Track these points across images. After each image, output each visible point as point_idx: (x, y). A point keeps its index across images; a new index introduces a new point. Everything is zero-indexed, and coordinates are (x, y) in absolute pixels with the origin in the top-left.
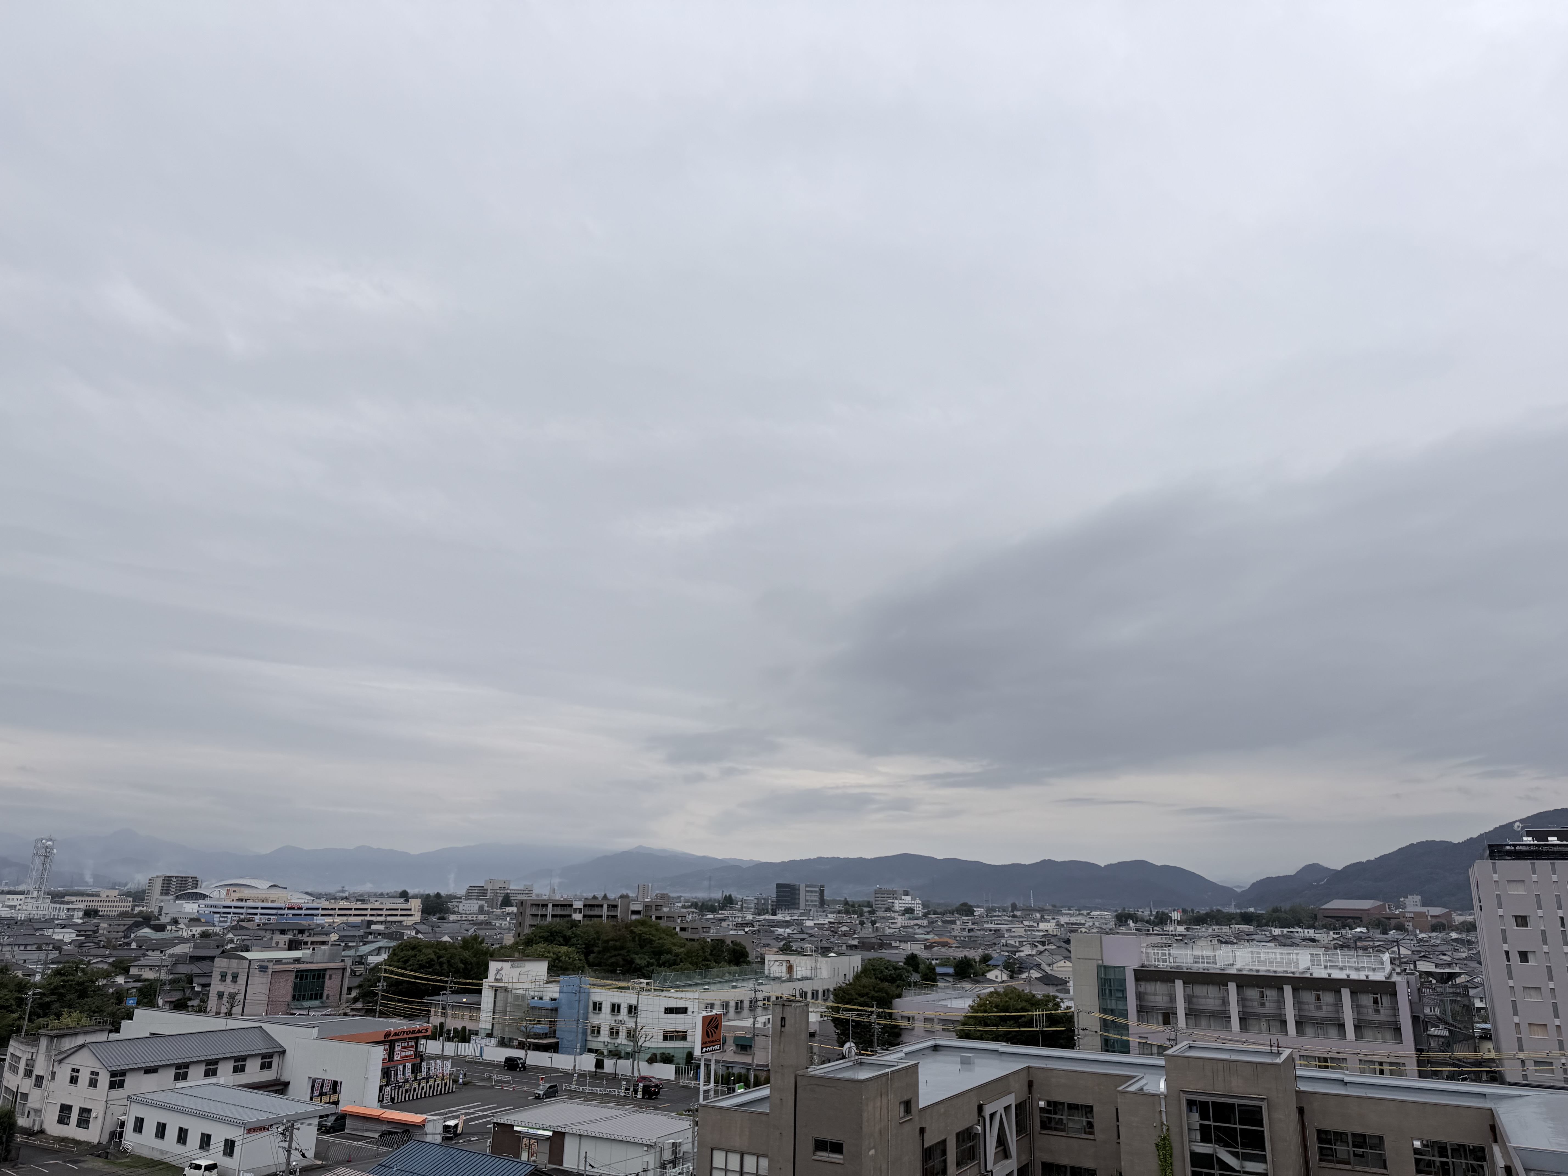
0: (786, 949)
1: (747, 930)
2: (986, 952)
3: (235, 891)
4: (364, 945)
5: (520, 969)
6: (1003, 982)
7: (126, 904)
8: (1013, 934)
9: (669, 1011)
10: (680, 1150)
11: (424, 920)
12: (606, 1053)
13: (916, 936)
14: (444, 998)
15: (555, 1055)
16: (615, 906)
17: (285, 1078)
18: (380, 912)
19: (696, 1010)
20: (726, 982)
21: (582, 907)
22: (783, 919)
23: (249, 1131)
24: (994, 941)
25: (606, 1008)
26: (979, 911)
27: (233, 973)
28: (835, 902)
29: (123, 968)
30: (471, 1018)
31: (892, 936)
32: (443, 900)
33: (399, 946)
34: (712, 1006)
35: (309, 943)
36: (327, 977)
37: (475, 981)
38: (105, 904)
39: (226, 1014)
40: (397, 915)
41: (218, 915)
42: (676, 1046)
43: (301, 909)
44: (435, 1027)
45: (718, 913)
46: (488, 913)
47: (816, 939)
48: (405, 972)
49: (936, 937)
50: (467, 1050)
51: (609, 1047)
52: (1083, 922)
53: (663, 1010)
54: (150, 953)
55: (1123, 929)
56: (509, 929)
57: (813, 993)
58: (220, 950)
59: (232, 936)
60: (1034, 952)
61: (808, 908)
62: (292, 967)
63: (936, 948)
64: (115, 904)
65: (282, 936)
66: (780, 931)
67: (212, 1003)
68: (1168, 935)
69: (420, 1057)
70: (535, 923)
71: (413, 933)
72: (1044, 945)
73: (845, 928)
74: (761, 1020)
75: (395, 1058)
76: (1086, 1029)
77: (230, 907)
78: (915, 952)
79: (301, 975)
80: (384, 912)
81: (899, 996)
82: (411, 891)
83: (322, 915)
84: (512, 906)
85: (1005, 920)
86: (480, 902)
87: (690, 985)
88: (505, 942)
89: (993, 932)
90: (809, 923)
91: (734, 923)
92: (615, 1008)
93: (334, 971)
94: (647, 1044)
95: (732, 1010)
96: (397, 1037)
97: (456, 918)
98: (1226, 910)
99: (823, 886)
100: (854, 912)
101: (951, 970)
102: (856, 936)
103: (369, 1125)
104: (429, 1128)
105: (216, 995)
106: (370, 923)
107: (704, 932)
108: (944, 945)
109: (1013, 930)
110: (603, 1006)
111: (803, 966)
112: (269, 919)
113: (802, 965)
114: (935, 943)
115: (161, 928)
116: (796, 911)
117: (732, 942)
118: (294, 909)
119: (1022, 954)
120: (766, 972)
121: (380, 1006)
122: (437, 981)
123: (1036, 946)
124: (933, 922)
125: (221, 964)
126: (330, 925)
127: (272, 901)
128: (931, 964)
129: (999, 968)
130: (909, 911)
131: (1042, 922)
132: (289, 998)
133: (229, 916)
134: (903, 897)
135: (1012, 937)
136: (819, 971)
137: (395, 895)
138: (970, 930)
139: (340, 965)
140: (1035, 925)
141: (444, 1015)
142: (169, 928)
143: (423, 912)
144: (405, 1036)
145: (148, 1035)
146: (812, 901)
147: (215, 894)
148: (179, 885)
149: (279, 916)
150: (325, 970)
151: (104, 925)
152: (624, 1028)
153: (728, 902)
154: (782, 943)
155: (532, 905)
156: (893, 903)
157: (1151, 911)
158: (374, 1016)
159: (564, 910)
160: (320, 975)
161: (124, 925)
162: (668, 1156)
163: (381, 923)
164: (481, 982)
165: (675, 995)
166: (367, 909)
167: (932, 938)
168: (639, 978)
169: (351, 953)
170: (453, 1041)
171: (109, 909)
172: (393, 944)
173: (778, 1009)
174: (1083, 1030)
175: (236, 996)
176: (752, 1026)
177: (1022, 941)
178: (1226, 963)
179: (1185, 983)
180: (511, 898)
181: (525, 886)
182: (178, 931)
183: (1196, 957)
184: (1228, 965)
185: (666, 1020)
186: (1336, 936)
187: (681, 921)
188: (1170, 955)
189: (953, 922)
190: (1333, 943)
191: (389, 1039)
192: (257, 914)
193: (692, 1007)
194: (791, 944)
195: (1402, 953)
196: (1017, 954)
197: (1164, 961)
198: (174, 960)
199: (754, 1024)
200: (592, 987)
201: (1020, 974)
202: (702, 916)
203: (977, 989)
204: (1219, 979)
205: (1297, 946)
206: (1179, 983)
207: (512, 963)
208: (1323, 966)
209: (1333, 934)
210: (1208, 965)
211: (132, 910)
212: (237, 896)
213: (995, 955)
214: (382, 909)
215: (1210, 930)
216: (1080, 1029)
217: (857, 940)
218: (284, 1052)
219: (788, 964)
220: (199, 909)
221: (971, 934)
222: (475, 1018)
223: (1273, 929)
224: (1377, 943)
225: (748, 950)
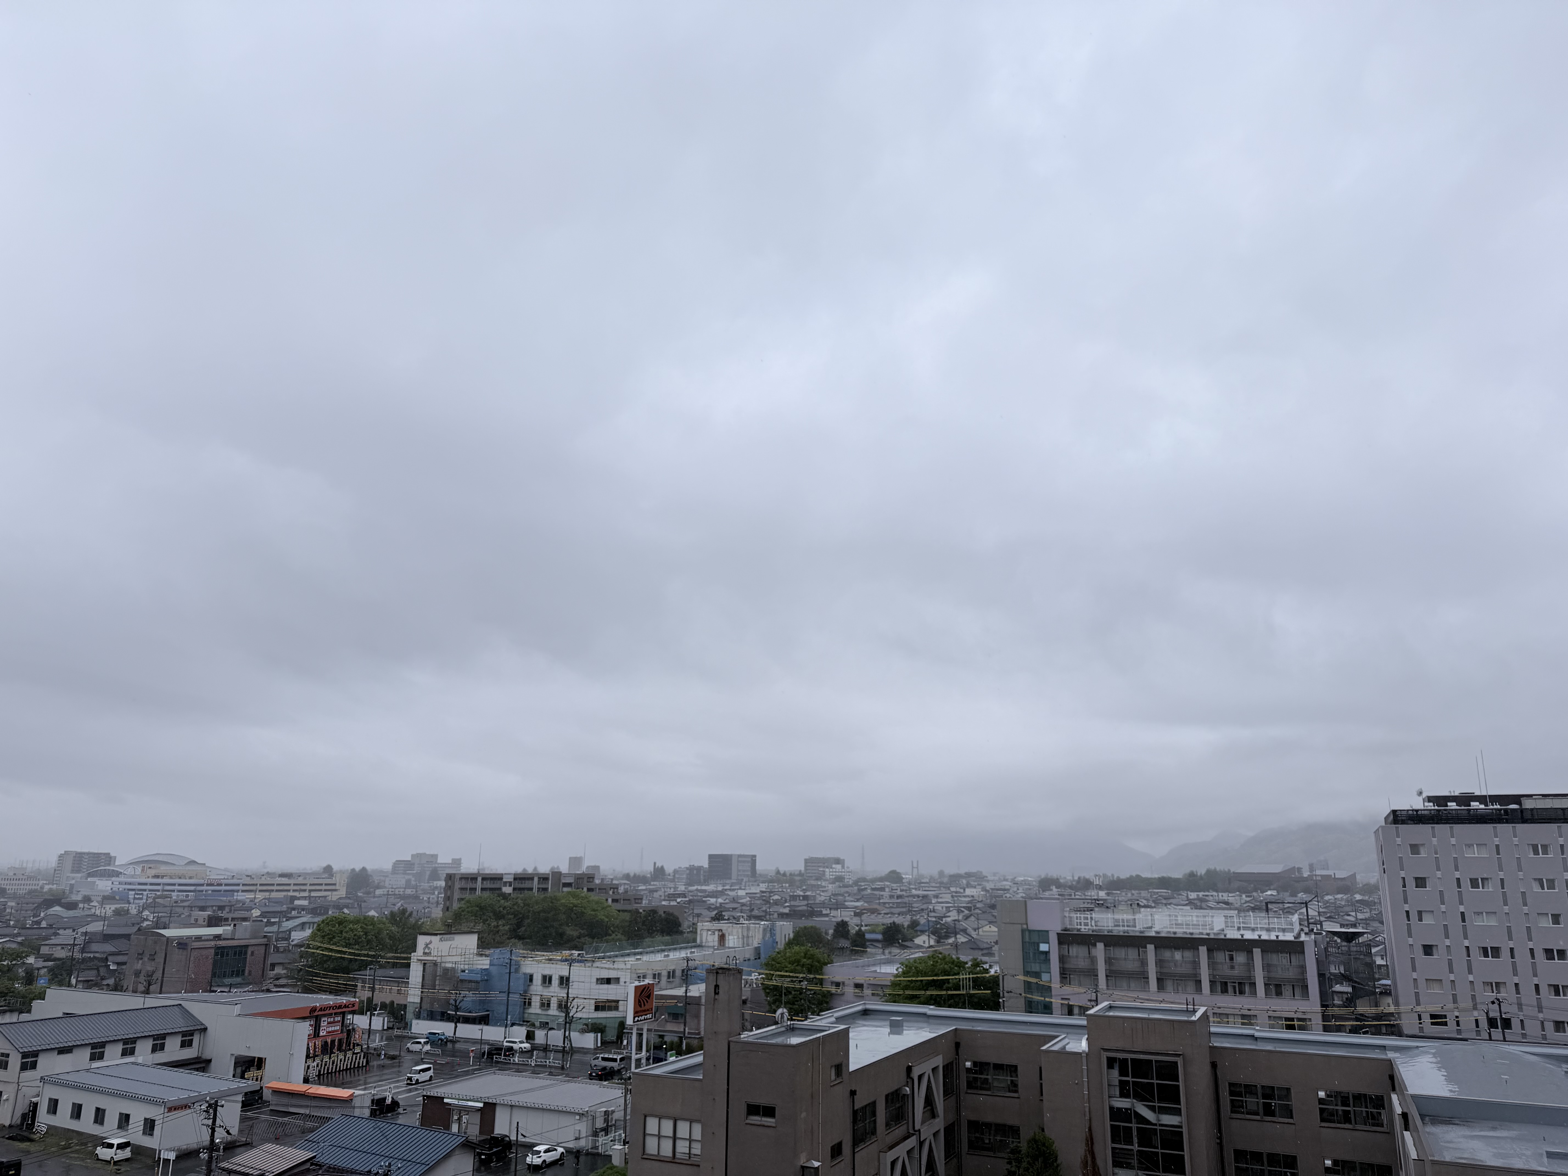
0: (718, 918)
1: (679, 900)
2: (914, 918)
3: (150, 868)
4: (287, 920)
5: (449, 943)
6: (931, 947)
7: (34, 882)
8: (940, 900)
9: (601, 981)
10: (612, 1118)
11: (349, 896)
12: (537, 1024)
13: (846, 903)
14: (372, 972)
15: (485, 1028)
16: (546, 880)
17: (206, 1056)
18: (303, 888)
19: (628, 980)
20: (658, 951)
21: (512, 880)
22: (715, 889)
23: (170, 1110)
24: (922, 907)
25: (538, 980)
26: (906, 878)
27: (150, 951)
28: (767, 872)
29: (33, 947)
30: (399, 992)
31: (823, 904)
32: (369, 875)
33: (323, 922)
34: (644, 976)
36: (249, 953)
37: (402, 955)
38: (12, 882)
39: (143, 992)
40: (321, 890)
41: (134, 892)
42: (608, 1016)
43: (221, 885)
44: (362, 1002)
45: (650, 885)
46: (416, 887)
47: (748, 908)
48: (330, 947)
49: (866, 905)
51: (540, 1018)
52: (1008, 887)
53: (595, 980)
54: (61, 932)
55: (1047, 894)
56: (438, 903)
57: (744, 961)
58: (137, 928)
59: (148, 913)
60: (960, 918)
61: (740, 878)
62: (213, 943)
63: (865, 915)
64: (23, 882)
65: (201, 913)
66: (713, 900)
67: (129, 982)
68: (1090, 899)
69: (349, 1032)
70: (463, 897)
71: (339, 908)
72: (970, 911)
73: (776, 897)
74: (694, 988)
75: (321, 1034)
76: (1010, 992)
77: (146, 884)
78: (845, 919)
79: (221, 952)
80: (308, 888)
81: (830, 962)
82: (335, 867)
83: (243, 891)
84: (440, 880)
85: (932, 887)
86: (407, 877)
87: (622, 956)
88: (433, 915)
89: (921, 898)
90: (741, 893)
91: (666, 894)
93: (256, 948)
94: (579, 1015)
95: (664, 979)
96: (323, 1012)
97: (382, 893)
98: (1146, 875)
99: (755, 856)
100: (786, 881)
101: (880, 937)
102: (787, 904)
103: (294, 1101)
104: (357, 1102)
105: (132, 973)
106: (294, 898)
107: (636, 903)
108: (873, 911)
109: (941, 896)
110: (535, 977)
112: (187, 896)
113: (734, 934)
114: (864, 909)
115: (72, 906)
116: (728, 881)
117: (664, 912)
118: (212, 885)
119: (949, 920)
120: (698, 941)
121: (305, 981)
122: (364, 955)
123: (963, 912)
124: (862, 890)
125: (137, 941)
126: (251, 901)
127: (190, 878)
128: (860, 930)
129: (927, 934)
130: (839, 879)
131: (969, 888)
132: (209, 975)
133: (145, 893)
134: (834, 866)
135: (939, 903)
136: (750, 939)
137: (318, 870)
138: (899, 897)
139: (264, 941)
140: (962, 891)
141: (373, 989)
142: (81, 905)
143: (348, 887)
144: (331, 1011)
145: (61, 1015)
146: (744, 871)
147: (130, 871)
148: (90, 862)
149: (198, 893)
150: (247, 946)
151: (11, 904)
152: (556, 999)
153: (659, 872)
154: (715, 913)
155: (461, 879)
156: (824, 871)
157: (1073, 877)
158: (298, 992)
159: (494, 883)
160: (241, 951)
161: (33, 904)
162: (600, 1124)
163: (306, 897)
164: (409, 955)
165: (607, 965)
166: (289, 885)
167: (862, 905)
168: (570, 949)
169: (274, 928)
170: (379, 1015)
171: (16, 887)
172: (318, 919)
173: (712, 977)
174: (1008, 992)
175: (152, 975)
176: (684, 994)
177: (949, 907)
178: (1145, 926)
179: (1105, 946)
180: (440, 872)
181: (453, 860)
182: (90, 909)
183: (1117, 920)
184: (1147, 928)
185: (597, 991)
186: (1248, 899)
187: (613, 893)
188: (1091, 918)
189: (882, 889)
190: (1245, 905)
191: (315, 1015)
192: (174, 891)
193: (624, 977)
194: (723, 913)
195: (1309, 914)
196: (944, 919)
197: (1086, 924)
198: (87, 938)
199: (686, 992)
200: (523, 959)
201: (947, 939)
202: (634, 887)
203: (905, 955)
204: (1138, 942)
205: (1212, 908)
206: (1100, 946)
207: (441, 936)
208: (1236, 928)
209: (1246, 896)
210: (1128, 928)
211: (42, 888)
212: (153, 872)
213: (922, 921)
214: (305, 885)
215: (1129, 895)
216: (1005, 992)
217: (788, 909)
218: (205, 1029)
219: (720, 933)
220: (113, 886)
221: (899, 901)
222: (403, 992)
223: (1189, 893)
224: (1287, 905)
225: (680, 920)
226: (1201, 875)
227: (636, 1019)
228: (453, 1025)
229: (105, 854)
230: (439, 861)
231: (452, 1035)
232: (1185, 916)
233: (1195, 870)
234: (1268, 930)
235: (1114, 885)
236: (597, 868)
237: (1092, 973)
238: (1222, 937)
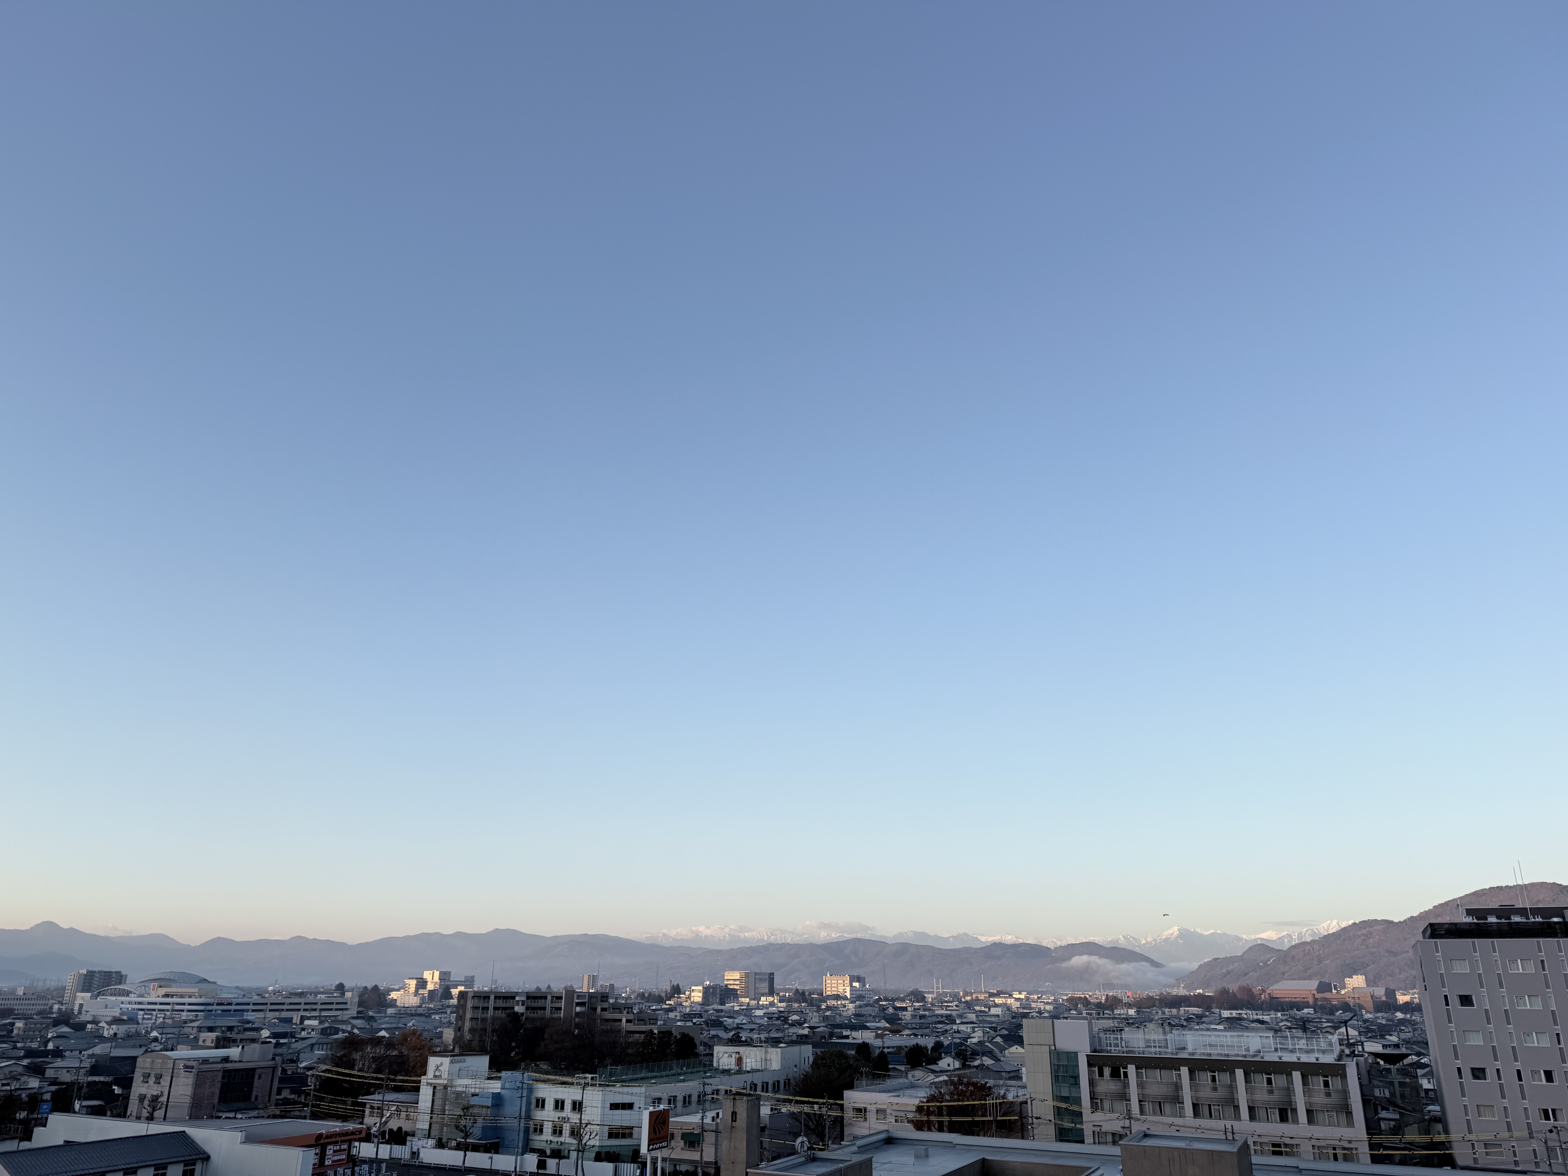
0: (736, 1041)
1: (694, 1020)
2: (938, 1039)
3: (161, 987)
4: (296, 1041)
5: (459, 1065)
6: (955, 1070)
7: (44, 1002)
8: (964, 1020)
9: (615, 1106)
11: (360, 1015)
12: (548, 1152)
14: (380, 1097)
15: (495, 1156)
16: (561, 998)
18: (314, 1007)
19: (642, 1106)
20: (674, 1075)
21: (525, 999)
22: (732, 1009)
24: (946, 1028)
25: (550, 1104)
26: (929, 997)
27: (155, 1074)
28: (786, 990)
29: (37, 1070)
30: (408, 1118)
31: (843, 1025)
32: (381, 992)
33: (334, 1042)
34: (659, 1100)
35: (239, 1041)
36: (257, 1076)
37: (413, 1078)
38: (22, 1002)
39: (147, 1118)
40: (331, 1010)
41: (142, 1013)
42: (622, 1143)
43: (230, 1004)
44: (369, 1129)
45: (665, 1004)
46: (428, 1006)
47: (766, 1029)
48: (340, 1070)
49: (887, 1025)
50: (401, 1152)
51: (552, 1146)
52: (1033, 1005)
53: (609, 1106)
54: (67, 1054)
55: (1075, 1013)
56: (450, 1023)
57: (763, 1086)
58: (144, 1049)
59: (157, 1034)
60: (986, 1039)
62: (220, 1066)
63: (887, 1036)
64: (32, 1002)
65: (210, 1034)
66: (730, 1021)
67: (133, 1106)
68: (1119, 1018)
69: (353, 1161)
70: (476, 1016)
71: (349, 1029)
72: (996, 1031)
73: (795, 1017)
74: (710, 1115)
75: (327, 1163)
76: (1040, 1118)
77: (156, 1004)
78: (866, 1041)
79: (228, 1074)
80: (319, 1007)
81: (851, 1087)
82: (347, 985)
83: (253, 1011)
84: (452, 998)
85: (956, 1006)
87: (637, 1079)
88: (444, 1036)
90: (759, 1013)
91: (682, 1014)
92: (559, 1105)
93: (263, 1070)
94: (591, 1143)
95: (680, 1104)
96: (329, 1140)
97: (394, 1012)
98: (1175, 992)
99: (772, 974)
100: (805, 1001)
101: (903, 1059)
102: (806, 1025)
105: (136, 1098)
106: (303, 1018)
107: (650, 1024)
108: (895, 1032)
109: (965, 1016)
110: (547, 1102)
111: (753, 1058)
112: (197, 1016)
113: (752, 1055)
114: (886, 1031)
115: (80, 1027)
117: (680, 1034)
118: (222, 1004)
119: (975, 1040)
120: (715, 1064)
121: (313, 1106)
122: (373, 1078)
123: (988, 1032)
124: (884, 1010)
125: (144, 1063)
126: (261, 1021)
127: (201, 997)
128: (882, 1052)
129: (951, 1056)
130: (860, 997)
131: (993, 1007)
132: (216, 1100)
133: (154, 1013)
134: (855, 984)
135: (962, 1023)
136: (768, 1062)
137: (329, 988)
138: (922, 1017)
139: (271, 1064)
140: (987, 1010)
142: (89, 1026)
143: (359, 1006)
144: (337, 1139)
145: (61, 1143)
146: (762, 990)
148: (102, 981)
149: (207, 1013)
150: (254, 1070)
151: (19, 1024)
152: (568, 1125)
153: (677, 990)
154: (731, 1034)
155: (473, 997)
156: (844, 990)
157: (1101, 995)
158: (305, 1118)
159: (506, 1002)
160: (248, 1075)
161: (41, 1024)
163: (316, 1017)
164: (419, 1079)
165: (621, 1090)
166: (299, 1004)
167: (884, 1026)
168: (583, 1073)
169: (283, 1050)
170: (387, 1143)
171: (25, 1007)
172: (328, 1040)
173: (729, 1104)
174: (1037, 1118)
175: (158, 1099)
176: (700, 1121)
177: (974, 1028)
178: (1178, 1047)
179: (1137, 1068)
180: (451, 990)
181: (466, 977)
182: (99, 1029)
183: (1148, 1041)
184: (1180, 1049)
185: (611, 1117)
186: (1285, 1018)
187: (628, 1013)
188: (1121, 1038)
189: (905, 1009)
190: (1281, 1024)
191: (320, 1143)
192: (183, 1011)
193: (639, 1102)
194: (741, 1035)
195: (1349, 1034)
196: (969, 1040)
197: (1116, 1045)
198: (93, 1060)
199: (703, 1119)
200: (535, 1082)
201: (972, 1062)
202: (650, 1007)
203: (930, 1078)
204: (1170, 1064)
205: (1247, 1028)
206: (1131, 1069)
207: (452, 1058)
208: (1273, 1050)
209: (1282, 1014)
210: (1160, 1050)
211: (51, 1008)
212: (163, 991)
213: (946, 1043)
214: (315, 1004)
215: (1160, 1011)
216: (1034, 1119)
217: (808, 1030)
218: (208, 1158)
219: (737, 1056)
220: (122, 1006)
221: (922, 1021)
222: (412, 1118)
223: (1222, 1012)
224: (1325, 1025)
225: (697, 1042)
226: (1233, 991)
227: (651, 1147)
228: (462, 1153)
229: (116, 972)
230: (451, 979)
231: (461, 1164)
232: (1219, 1036)
233: (1226, 988)
234: (1308, 1052)
235: (1144, 1005)
236: (612, 986)
237: (1124, 1097)
238: (1258, 1059)
